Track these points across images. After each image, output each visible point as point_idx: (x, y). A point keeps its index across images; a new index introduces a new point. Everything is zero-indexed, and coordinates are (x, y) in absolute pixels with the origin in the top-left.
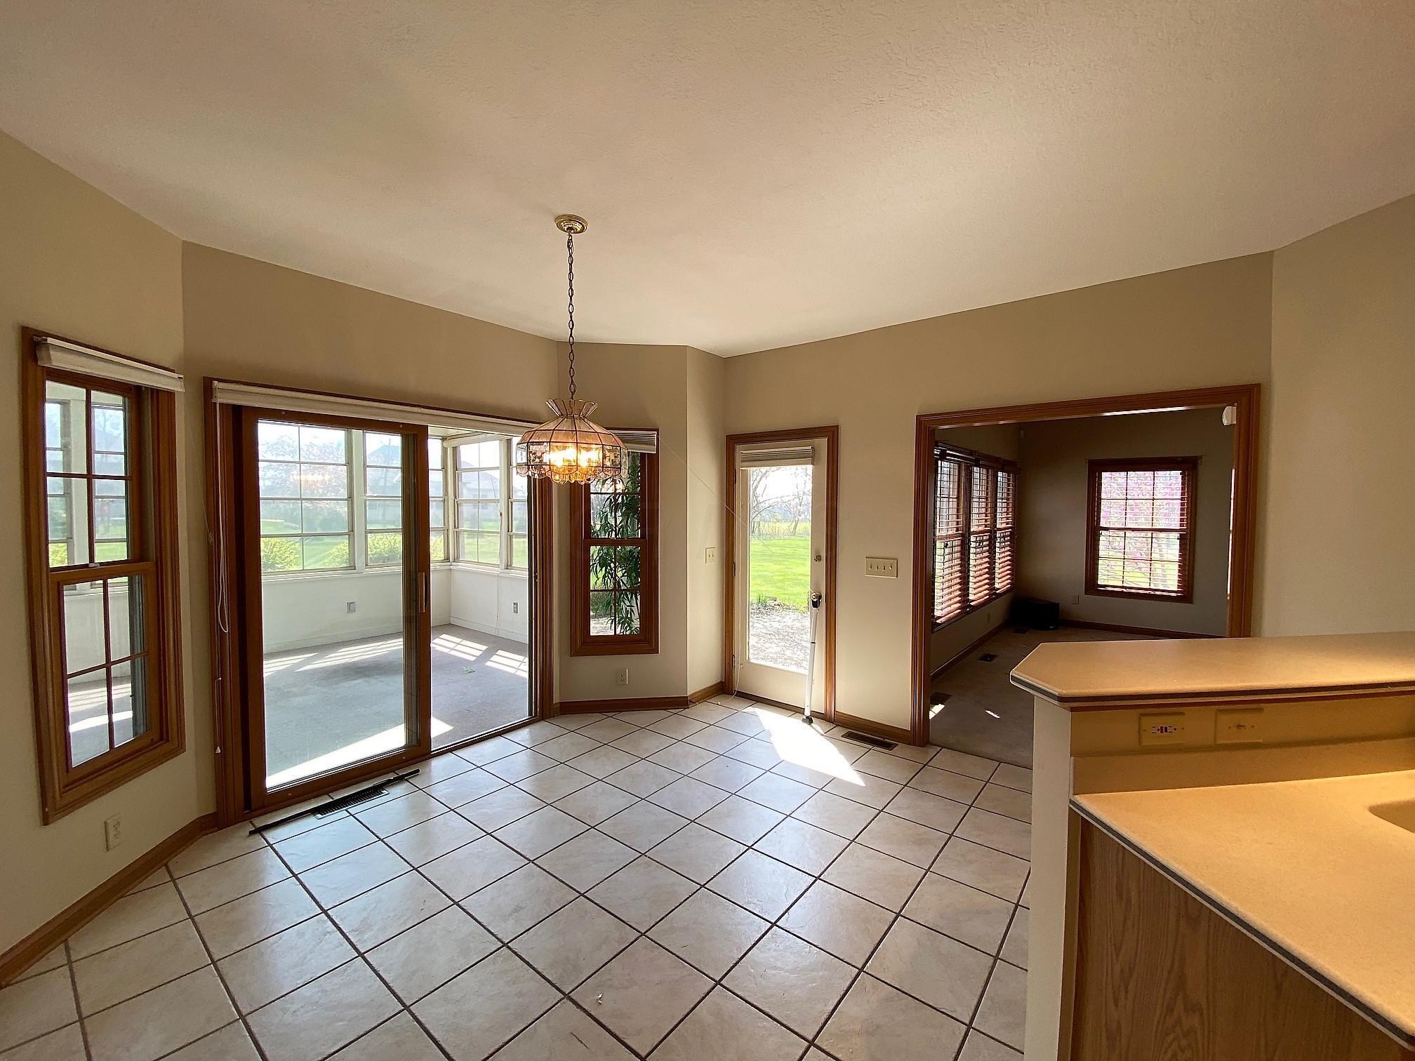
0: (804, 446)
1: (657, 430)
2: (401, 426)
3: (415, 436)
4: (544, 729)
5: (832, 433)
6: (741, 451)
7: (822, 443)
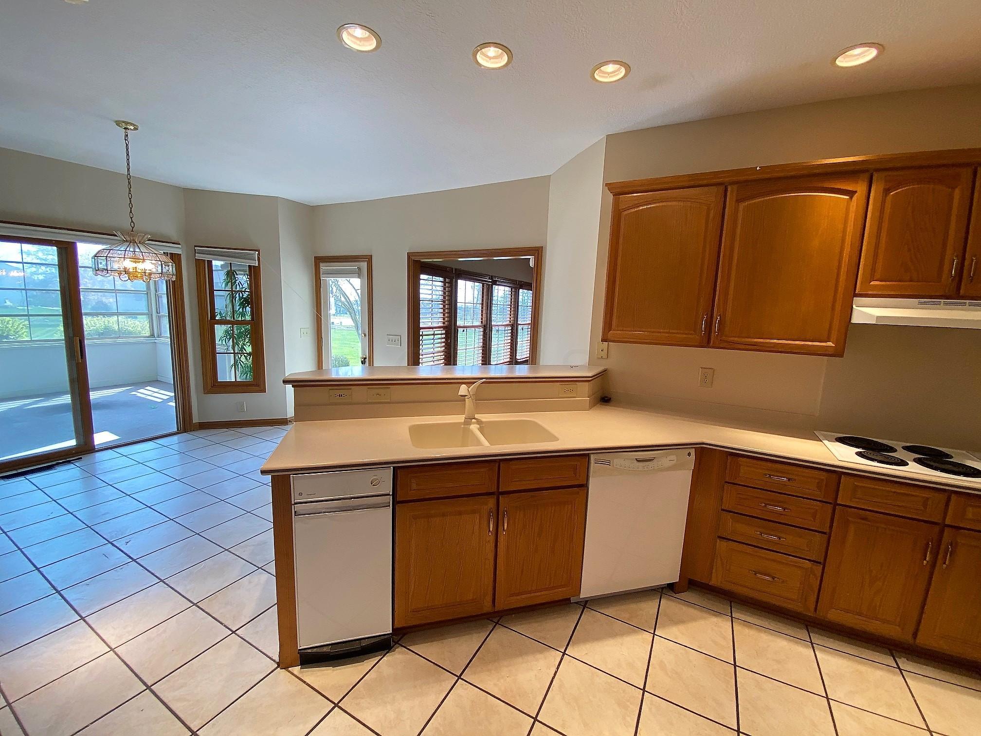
0: (353, 266)
1: (259, 251)
2: (54, 242)
3: (66, 248)
4: (185, 436)
5: (369, 259)
6: (323, 267)
7: (364, 265)
